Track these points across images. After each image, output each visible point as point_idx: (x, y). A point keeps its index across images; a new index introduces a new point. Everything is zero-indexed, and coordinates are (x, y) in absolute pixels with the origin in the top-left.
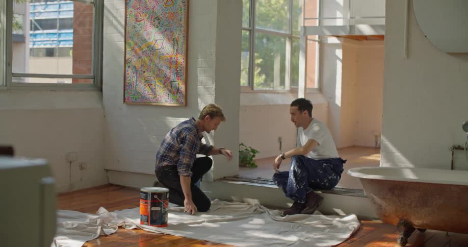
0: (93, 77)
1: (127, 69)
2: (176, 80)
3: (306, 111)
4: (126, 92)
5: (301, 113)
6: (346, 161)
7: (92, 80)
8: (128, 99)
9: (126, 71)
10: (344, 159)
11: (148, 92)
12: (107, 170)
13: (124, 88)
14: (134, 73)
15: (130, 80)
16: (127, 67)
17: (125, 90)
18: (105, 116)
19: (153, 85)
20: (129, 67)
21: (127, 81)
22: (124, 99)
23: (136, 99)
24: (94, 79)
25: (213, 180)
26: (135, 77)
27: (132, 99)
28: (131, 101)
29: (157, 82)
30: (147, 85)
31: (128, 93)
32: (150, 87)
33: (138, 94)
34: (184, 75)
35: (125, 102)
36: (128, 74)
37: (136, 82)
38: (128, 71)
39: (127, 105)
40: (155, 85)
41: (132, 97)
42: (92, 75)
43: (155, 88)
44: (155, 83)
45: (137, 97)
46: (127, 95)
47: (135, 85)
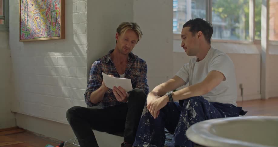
1: (21, 5)
2: (55, 9)
3: (200, 32)
4: (21, 28)
5: (194, 35)
7: (3, 21)
8: (23, 37)
9: (21, 7)
10: (245, 111)
11: (35, 27)
12: (15, 113)
13: (20, 24)
14: (26, 8)
15: (23, 16)
16: (21, 2)
17: (20, 27)
18: (10, 57)
19: (39, 18)
20: (23, 2)
22: (20, 37)
23: (27, 36)
24: (4, 19)
27: (25, 36)
28: (24, 38)
29: (41, 14)
30: (35, 19)
31: (23, 30)
32: (36, 21)
33: (29, 30)
34: (61, 2)
35: (20, 39)
36: (22, 10)
37: (28, 18)
38: (22, 7)
39: (22, 43)
40: (40, 18)
41: (25, 33)
42: (3, 15)
43: (40, 22)
44: (40, 16)
45: (28, 33)
46: (22, 33)
47: (27, 20)
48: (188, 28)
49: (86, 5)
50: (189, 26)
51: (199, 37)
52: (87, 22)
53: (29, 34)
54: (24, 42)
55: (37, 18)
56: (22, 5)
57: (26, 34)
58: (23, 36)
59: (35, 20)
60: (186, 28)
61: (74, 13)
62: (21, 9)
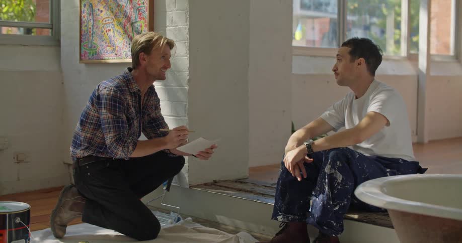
0: (51, 26)
1: (82, 10)
2: (139, 20)
3: (362, 59)
4: (82, 44)
5: (352, 61)
6: (425, 170)
7: (50, 31)
9: (82, 13)
10: (423, 167)
11: (106, 43)
13: (81, 38)
14: (90, 15)
15: (86, 26)
16: (82, 5)
17: (81, 41)
18: (63, 83)
19: (112, 31)
20: (85, 5)
21: (83, 28)
22: (81, 55)
23: (93, 55)
24: (52, 28)
25: (188, 187)
26: (92, 21)
27: (89, 55)
28: (87, 58)
29: (116, 26)
30: (105, 31)
31: (85, 46)
32: (108, 34)
33: (95, 47)
34: (148, 10)
35: (81, 59)
36: (84, 17)
37: (93, 29)
38: (84, 12)
39: (83, 65)
40: (114, 31)
41: (89, 51)
42: (50, 23)
43: (114, 36)
44: (114, 27)
45: (94, 51)
46: (83, 50)
47: (92, 32)
48: (348, 49)
49: (188, 16)
50: (350, 47)
51: (359, 66)
52: (188, 39)
53: (96, 52)
54: (86, 64)
55: (110, 30)
56: (84, 10)
57: (90, 53)
58: (86, 55)
59: (106, 34)
60: (345, 48)
61: (168, 26)
62: (82, 15)
